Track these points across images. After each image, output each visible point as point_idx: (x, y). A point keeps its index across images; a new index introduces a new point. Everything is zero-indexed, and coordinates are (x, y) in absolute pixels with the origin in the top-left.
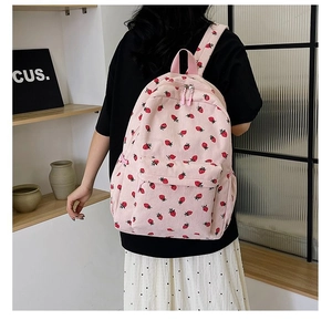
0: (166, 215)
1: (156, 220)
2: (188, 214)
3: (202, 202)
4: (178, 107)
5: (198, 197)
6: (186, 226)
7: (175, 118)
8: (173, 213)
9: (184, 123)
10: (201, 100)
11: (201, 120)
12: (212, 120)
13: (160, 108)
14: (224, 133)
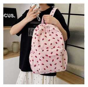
0: (49, 66)
1: (46, 68)
2: (56, 64)
3: (59, 60)
4: (46, 33)
5: (58, 58)
6: (55, 68)
7: (46, 37)
8: (51, 65)
9: (49, 37)
10: (52, 30)
11: (54, 35)
12: (57, 35)
13: (41, 34)
14: (61, 38)
